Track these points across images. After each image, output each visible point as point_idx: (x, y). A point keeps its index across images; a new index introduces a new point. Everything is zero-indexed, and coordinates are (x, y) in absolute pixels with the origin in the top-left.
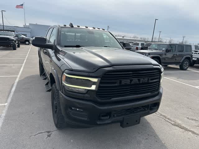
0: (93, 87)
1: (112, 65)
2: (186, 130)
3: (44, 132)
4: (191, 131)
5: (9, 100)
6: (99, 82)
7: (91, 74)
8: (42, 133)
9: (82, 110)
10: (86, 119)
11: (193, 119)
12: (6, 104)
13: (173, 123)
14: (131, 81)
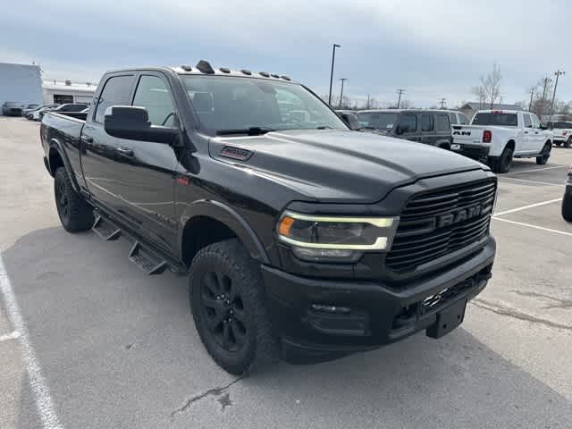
0: (381, 243)
1: (417, 179)
2: (533, 320)
3: (205, 395)
4: (543, 321)
5: (17, 318)
6: (395, 228)
7: (374, 208)
8: (198, 398)
9: (345, 309)
10: (361, 332)
11: (529, 294)
12: (15, 334)
13: (496, 309)
14: (455, 214)
